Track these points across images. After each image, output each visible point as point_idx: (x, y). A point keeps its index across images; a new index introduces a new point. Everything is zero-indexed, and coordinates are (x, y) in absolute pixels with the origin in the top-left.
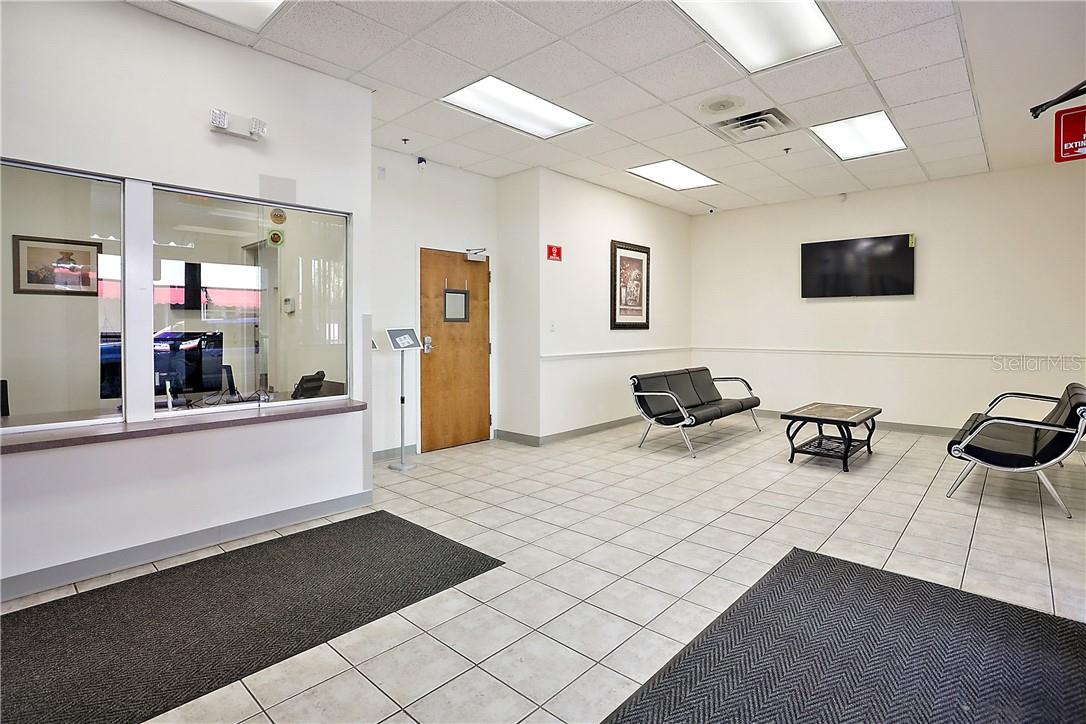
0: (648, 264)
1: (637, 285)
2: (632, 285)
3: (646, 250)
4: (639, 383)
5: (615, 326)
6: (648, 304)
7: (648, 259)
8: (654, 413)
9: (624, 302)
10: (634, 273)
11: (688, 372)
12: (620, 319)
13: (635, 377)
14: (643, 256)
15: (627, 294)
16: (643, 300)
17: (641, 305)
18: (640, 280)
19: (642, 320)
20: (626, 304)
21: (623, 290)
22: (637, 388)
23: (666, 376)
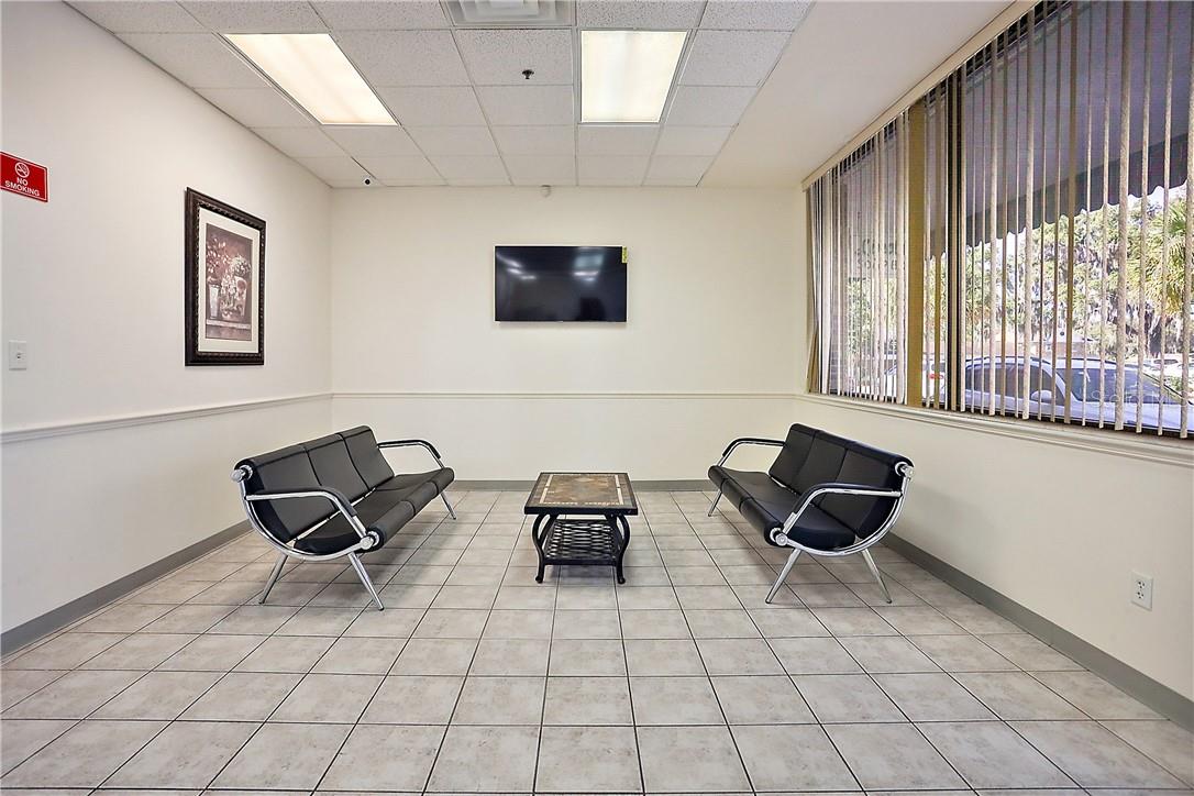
0: (262, 249)
1: (241, 285)
2: (231, 283)
3: (259, 225)
4: (256, 476)
5: (195, 358)
6: (261, 321)
7: (262, 241)
8: (291, 532)
9: (214, 313)
10: (236, 262)
11: (342, 438)
12: (206, 345)
13: (246, 462)
14: (252, 234)
15: (222, 298)
16: (251, 312)
17: (250, 323)
18: (247, 276)
19: (251, 347)
20: (219, 318)
21: (214, 291)
22: (252, 485)
23: (307, 450)
